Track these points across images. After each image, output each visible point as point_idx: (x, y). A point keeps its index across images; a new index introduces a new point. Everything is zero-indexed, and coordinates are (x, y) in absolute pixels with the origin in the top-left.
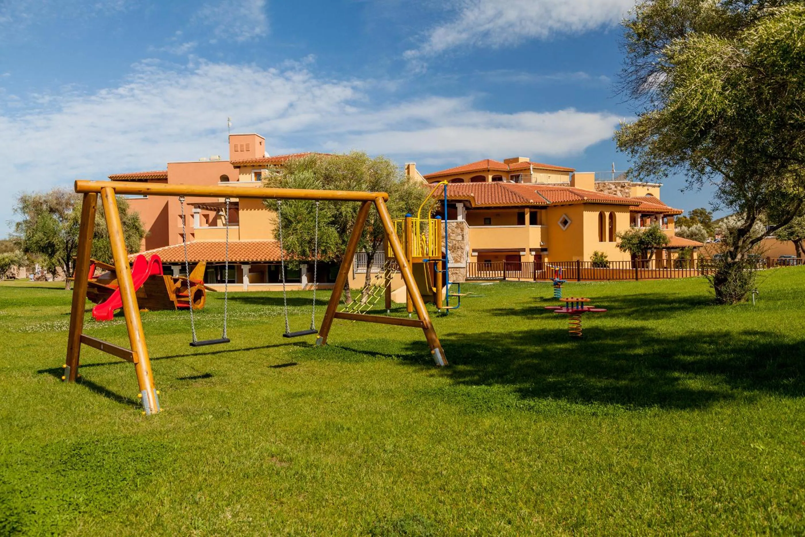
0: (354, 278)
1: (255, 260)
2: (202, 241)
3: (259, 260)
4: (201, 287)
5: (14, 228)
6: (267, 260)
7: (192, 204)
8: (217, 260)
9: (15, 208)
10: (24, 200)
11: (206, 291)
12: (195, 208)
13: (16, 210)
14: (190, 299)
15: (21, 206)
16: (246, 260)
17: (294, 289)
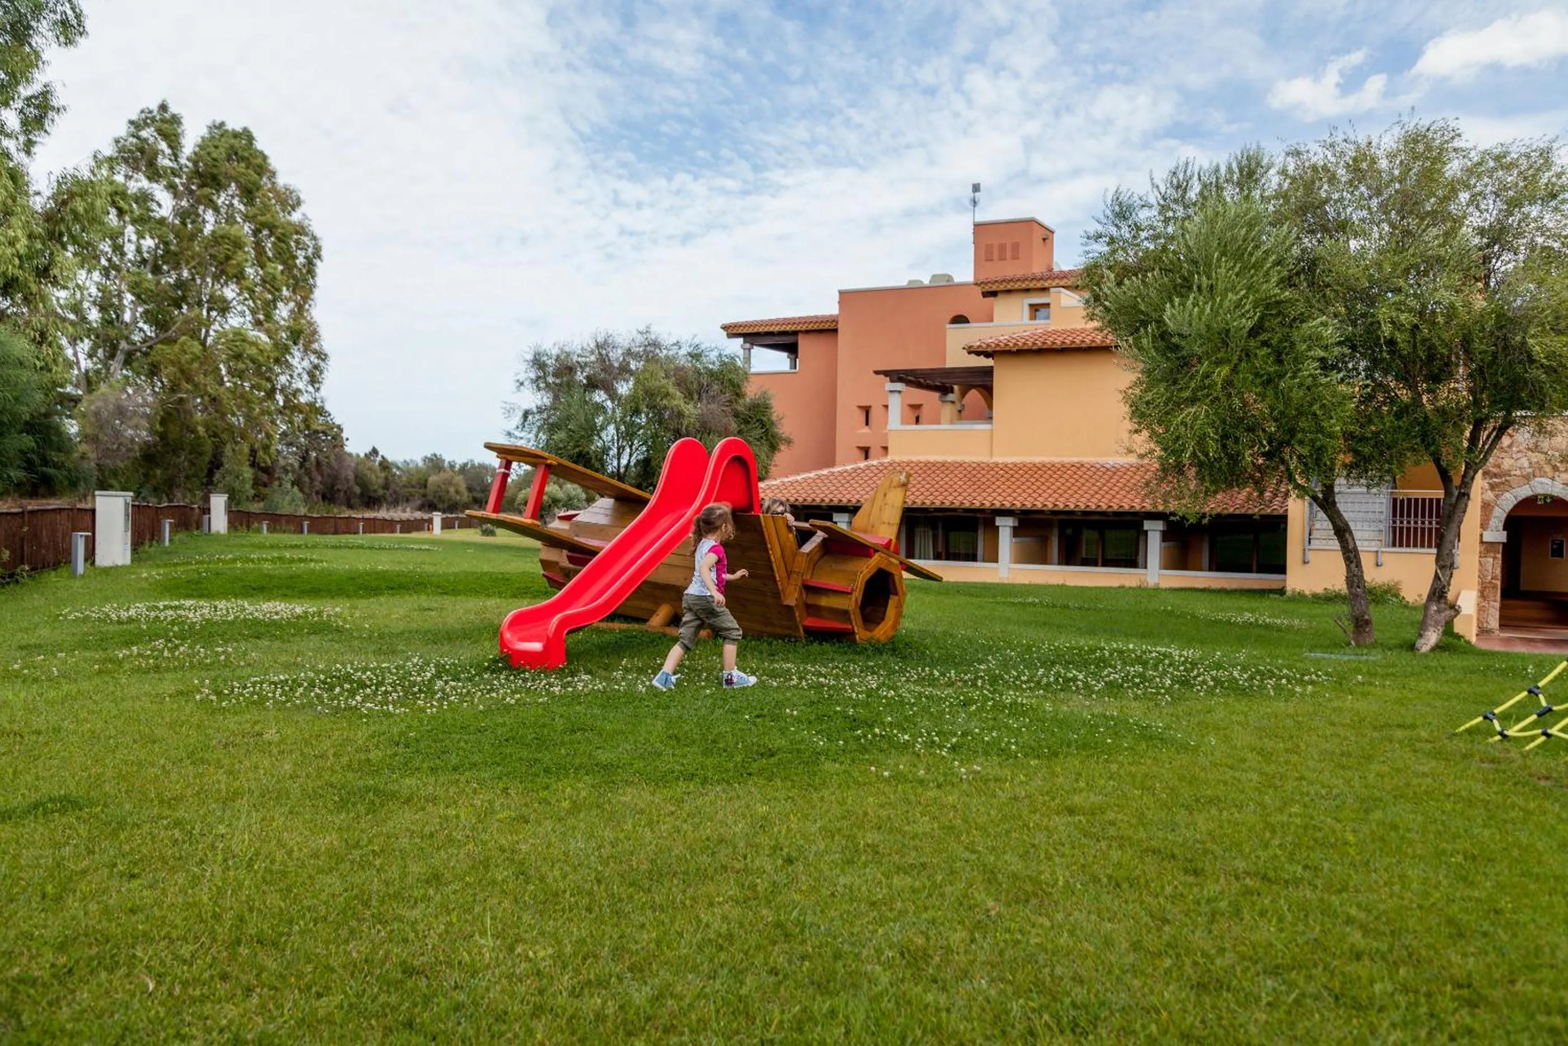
0: (1305, 562)
1: (1029, 506)
2: (905, 458)
3: (1039, 506)
4: (892, 563)
5: (517, 419)
6: (1061, 506)
7: (886, 373)
8: (938, 504)
9: (522, 377)
10: (538, 362)
11: (906, 575)
12: (892, 381)
13: (522, 384)
14: (851, 603)
15: (533, 375)
16: (1008, 505)
17: (1127, 584)
